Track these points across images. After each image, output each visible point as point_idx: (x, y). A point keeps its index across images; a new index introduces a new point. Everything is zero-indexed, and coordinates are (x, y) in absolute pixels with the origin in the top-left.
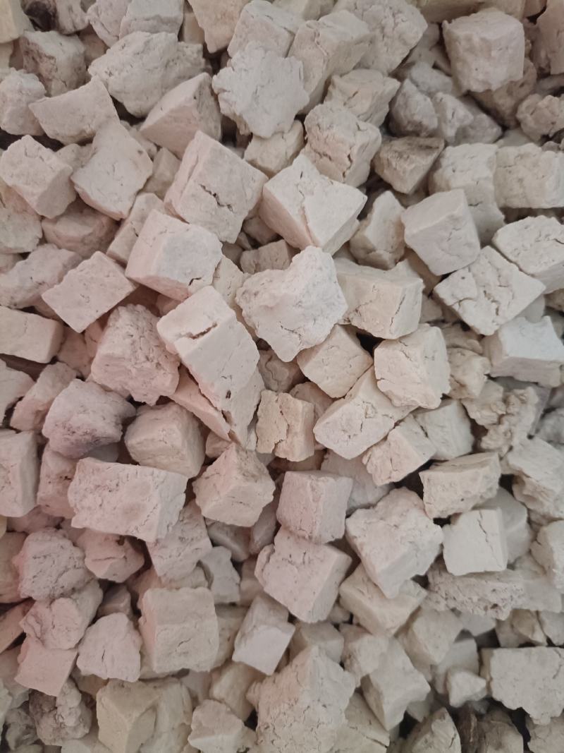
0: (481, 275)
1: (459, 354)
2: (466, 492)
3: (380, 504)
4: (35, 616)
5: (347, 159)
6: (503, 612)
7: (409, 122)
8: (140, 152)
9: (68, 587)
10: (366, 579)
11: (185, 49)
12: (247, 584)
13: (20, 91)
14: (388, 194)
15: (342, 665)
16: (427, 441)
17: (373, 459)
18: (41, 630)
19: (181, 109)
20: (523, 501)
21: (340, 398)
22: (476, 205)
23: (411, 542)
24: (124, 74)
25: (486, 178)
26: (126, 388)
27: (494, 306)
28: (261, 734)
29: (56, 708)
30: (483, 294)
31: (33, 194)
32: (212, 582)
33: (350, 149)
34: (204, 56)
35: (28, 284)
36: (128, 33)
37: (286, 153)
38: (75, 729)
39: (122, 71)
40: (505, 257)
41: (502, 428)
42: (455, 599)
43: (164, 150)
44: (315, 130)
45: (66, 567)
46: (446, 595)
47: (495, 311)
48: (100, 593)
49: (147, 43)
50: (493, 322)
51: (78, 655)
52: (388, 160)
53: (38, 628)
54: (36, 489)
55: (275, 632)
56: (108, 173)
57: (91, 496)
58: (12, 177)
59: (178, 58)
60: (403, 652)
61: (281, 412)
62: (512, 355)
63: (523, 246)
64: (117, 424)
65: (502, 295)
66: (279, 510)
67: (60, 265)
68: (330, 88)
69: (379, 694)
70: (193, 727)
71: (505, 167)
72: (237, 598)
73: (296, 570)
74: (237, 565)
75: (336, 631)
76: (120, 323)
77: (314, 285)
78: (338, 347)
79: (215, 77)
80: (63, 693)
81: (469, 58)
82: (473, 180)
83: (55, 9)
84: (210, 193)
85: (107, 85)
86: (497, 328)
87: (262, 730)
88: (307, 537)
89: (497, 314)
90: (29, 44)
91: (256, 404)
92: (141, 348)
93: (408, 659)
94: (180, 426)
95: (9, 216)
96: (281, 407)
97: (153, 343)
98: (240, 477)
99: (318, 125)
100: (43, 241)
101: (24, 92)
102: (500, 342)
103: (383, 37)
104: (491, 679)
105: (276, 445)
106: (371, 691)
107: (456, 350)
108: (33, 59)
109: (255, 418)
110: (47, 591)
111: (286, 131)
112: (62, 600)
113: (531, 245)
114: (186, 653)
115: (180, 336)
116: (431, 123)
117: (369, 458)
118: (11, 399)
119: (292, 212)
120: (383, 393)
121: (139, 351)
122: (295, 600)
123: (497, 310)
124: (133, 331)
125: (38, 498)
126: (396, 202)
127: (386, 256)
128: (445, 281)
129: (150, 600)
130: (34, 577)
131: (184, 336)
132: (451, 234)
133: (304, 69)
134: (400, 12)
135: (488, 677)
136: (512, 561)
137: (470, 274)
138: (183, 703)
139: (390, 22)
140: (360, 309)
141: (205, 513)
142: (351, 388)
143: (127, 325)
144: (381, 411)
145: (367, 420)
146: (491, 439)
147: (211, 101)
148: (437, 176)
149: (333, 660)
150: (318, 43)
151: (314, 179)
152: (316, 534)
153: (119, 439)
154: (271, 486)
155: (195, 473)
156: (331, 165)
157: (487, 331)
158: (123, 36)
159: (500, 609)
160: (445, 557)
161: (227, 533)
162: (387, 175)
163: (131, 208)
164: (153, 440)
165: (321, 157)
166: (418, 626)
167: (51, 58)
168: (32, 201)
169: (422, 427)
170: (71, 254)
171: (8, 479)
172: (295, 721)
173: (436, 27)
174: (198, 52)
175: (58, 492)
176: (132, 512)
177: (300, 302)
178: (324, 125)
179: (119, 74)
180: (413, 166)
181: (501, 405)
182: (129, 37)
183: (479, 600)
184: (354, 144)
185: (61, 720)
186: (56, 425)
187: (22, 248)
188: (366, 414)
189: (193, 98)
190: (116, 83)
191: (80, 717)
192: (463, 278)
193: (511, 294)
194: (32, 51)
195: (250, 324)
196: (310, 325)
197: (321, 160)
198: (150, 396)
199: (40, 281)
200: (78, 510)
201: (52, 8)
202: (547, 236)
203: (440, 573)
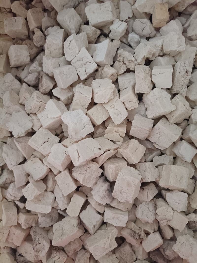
0: (79, 66)
2: (142, 79)
3: (146, 106)
4: (161, 220)
5: (40, 103)
6: (189, 70)
7: (35, 81)
8: (32, 160)
9: (153, 209)
10: (170, 114)
11: (9, 142)
13: (13, 189)
14: (53, 91)
16: (128, 89)
17: (129, 107)
18: (165, 220)
19: (22, 147)
20: (155, 58)
22: (59, 64)
24: (12, 161)
25: (51, 61)
26: (95, 178)
27: (88, 63)
29: (194, 222)
30: (85, 66)
31: (37, 192)
32: (163, 164)
33: (37, 101)
35: (62, 199)
36: (2, 157)
40: (74, 58)
42: (182, 86)
43: (34, 153)
44: (32, 111)
45: (147, 208)
46: (180, 88)
48: (160, 199)
49: (5, 153)
50: (93, 64)
51: (176, 211)
52: (43, 90)
53: (164, 221)
54: (122, 211)
55: (182, 147)
56: (36, 170)
57: (123, 195)
59: (11, 145)
61: (111, 133)
62: (104, 58)
63: (71, 53)
64: (105, 183)
65: (85, 60)
66: (142, 139)
68: (22, 104)
71: (51, 53)
73: (161, 137)
77: (71, 119)
78: (93, 113)
79: (14, 137)
81: (20, 61)
82: (51, 65)
84: (43, 144)
85: (14, 166)
86: (95, 63)
89: (91, 62)
91: (108, 140)
94: (109, 164)
95: (44, 200)
96: (109, 133)
97: (82, 168)
99: (30, 110)
100: (53, 192)
102: (100, 62)
103: (11, 86)
105: (120, 136)
107: (102, 75)
108: (6, 184)
109: (112, 141)
110: (153, 215)
111: (32, 119)
112: (157, 211)
113: (71, 51)
114: (182, 177)
116: (36, 74)
117: (129, 108)
118: (95, 211)
119: (52, 121)
120: (108, 102)
121: (83, 172)
123: (89, 62)
125: (124, 211)
126: (56, 89)
127: (71, 94)
128: (80, 77)
130: (147, 218)
131: (78, 159)
132: (65, 74)
133: (16, 111)
134: (5, 81)
137: (78, 69)
139: (7, 84)
140: (82, 105)
141: (137, 162)
143: (76, 174)
144: (114, 103)
146: (131, 67)
147: (21, 139)
148: (50, 75)
150: (9, 106)
151: (44, 113)
153: (109, 183)
154: (133, 140)
155: (126, 163)
156: (42, 107)
158: (3, 159)
159: (188, 71)
161: (149, 156)
162: (48, 91)
163: (46, 166)
164: (112, 173)
165: (40, 110)
167: (6, 179)
168: (39, 193)
169: (124, 89)
170: (56, 186)
171: (117, 218)
173: (12, 69)
174: (10, 139)
175: (122, 205)
176: (129, 185)
177: (75, 124)
178: (30, 108)
180: (45, 83)
181: (120, 63)
182: (4, 157)
183: (183, 77)
184: (36, 100)
186: (102, 200)
187: (53, 198)
188: (114, 108)
189: (18, 144)
190: (14, 163)
192: (79, 71)
193: (85, 58)
194: (4, 184)
195: (80, 139)
196: (83, 122)
197: (41, 110)
198: (99, 171)
199: (62, 196)
200: (127, 200)
202: (68, 46)
203: (173, 89)
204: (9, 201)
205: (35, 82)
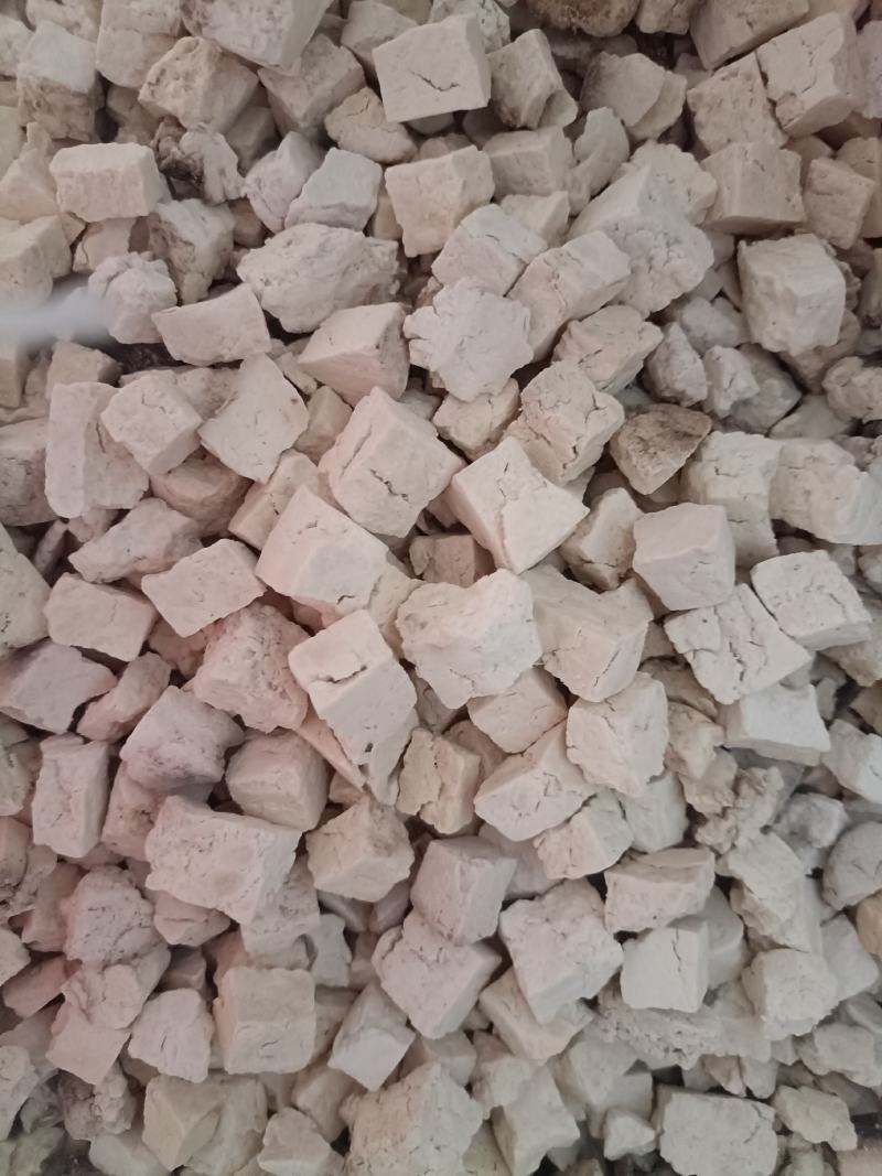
0: (728, 622)
1: (685, 716)
2: (661, 910)
3: (549, 897)
4: (82, 982)
5: (571, 451)
6: (686, 1059)
7: (668, 387)
9: (129, 951)
10: (515, 989)
11: (373, 248)
12: (359, 965)
14: (622, 492)
15: (469, 1088)
16: (623, 825)
17: (547, 844)
18: (88, 1002)
20: (740, 913)
21: (515, 754)
22: (741, 522)
23: (578, 963)
24: (286, 286)
25: (757, 495)
27: (739, 668)
28: (352, 1170)
29: (94, 1096)
30: (728, 648)
31: (146, 454)
32: (314, 958)
33: (578, 439)
34: (398, 259)
36: (295, 223)
37: (491, 424)
38: (114, 1125)
39: (283, 280)
40: (764, 605)
41: (725, 825)
42: (628, 1031)
43: (326, 388)
44: (534, 406)
45: (128, 925)
46: (618, 1023)
47: (738, 675)
48: (166, 959)
49: (322, 244)
50: (734, 688)
51: (130, 1038)
52: (627, 451)
53: (83, 997)
54: (102, 822)
55: (388, 1040)
56: (248, 427)
57: (174, 853)
58: (121, 429)
59: (362, 261)
60: (552, 1081)
61: (435, 764)
63: (787, 594)
64: (218, 757)
65: (752, 657)
66: (415, 888)
67: (168, 534)
68: (565, 336)
69: (512, 1135)
70: (265, 1141)
71: (790, 468)
72: (344, 982)
73: (426, 968)
74: (350, 936)
75: (468, 1041)
76: (239, 632)
77: (500, 626)
79: (409, 316)
80: (106, 1080)
81: (768, 305)
82: (739, 493)
83: (202, 173)
84: (381, 479)
85: (259, 297)
86: (738, 697)
87: (355, 1163)
88: (445, 934)
89: (741, 679)
90: (160, 222)
91: (403, 745)
92: (263, 673)
93: (556, 1092)
94: (301, 768)
95: (108, 464)
96: (436, 758)
97: (280, 663)
98: (370, 849)
99: (540, 401)
100: (148, 495)
101: (147, 296)
102: (740, 716)
103: (650, 269)
104: (662, 1132)
105: (423, 806)
106: (502, 1124)
107: (681, 708)
108: (164, 239)
109: (401, 764)
110: (101, 956)
111: (496, 394)
112: (117, 966)
113: (798, 595)
114: (269, 1057)
115: (317, 678)
116: (698, 392)
117: (543, 841)
118: (82, 700)
119: (487, 519)
120: (573, 764)
121: (261, 675)
122: (420, 1008)
123: (742, 674)
124: (256, 646)
125: (103, 833)
126: (632, 504)
127: (606, 573)
129: (231, 981)
130: (88, 935)
131: (323, 678)
132: (696, 567)
133: (531, 318)
134: (677, 241)
135: (659, 1128)
136: (714, 987)
137: (716, 618)
138: (256, 1103)
139: (660, 254)
140: (558, 653)
141: (319, 884)
142: (533, 744)
143: (249, 637)
144: (567, 787)
145: (546, 798)
147: (398, 347)
148: (693, 473)
149: (458, 1083)
150: (556, 286)
151: (525, 476)
152: (457, 933)
153: (220, 777)
154: (408, 856)
155: (311, 826)
156: (550, 451)
157: (726, 699)
158: (290, 225)
159: (684, 1055)
160: (623, 982)
162: (624, 466)
163: (273, 473)
164: (263, 783)
165: (537, 438)
166: (577, 1054)
167: (188, 244)
169: (620, 804)
170: (186, 520)
171: (68, 805)
172: (397, 1161)
173: (731, 244)
174: (391, 252)
175: (132, 831)
176: (226, 883)
177: (479, 647)
178: (547, 404)
179: (279, 285)
181: (728, 792)
182: (298, 229)
183: (659, 1039)
184: (584, 435)
185: (97, 1113)
186: (140, 752)
187: (120, 504)
188: (546, 790)
189: (375, 346)
190: (272, 297)
191: (122, 1109)
192: (705, 621)
193: (763, 658)
194: (164, 230)
196: (489, 672)
197: (537, 441)
199: (140, 556)
200: (156, 867)
201: (198, 170)
202: (820, 587)
203: (614, 995)
204: (73, 247)
205: (664, 386)
